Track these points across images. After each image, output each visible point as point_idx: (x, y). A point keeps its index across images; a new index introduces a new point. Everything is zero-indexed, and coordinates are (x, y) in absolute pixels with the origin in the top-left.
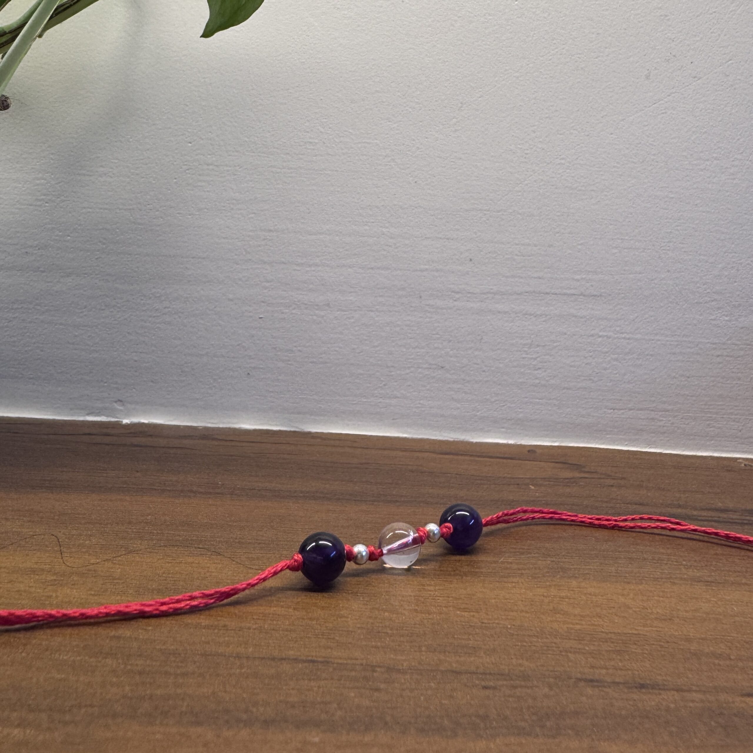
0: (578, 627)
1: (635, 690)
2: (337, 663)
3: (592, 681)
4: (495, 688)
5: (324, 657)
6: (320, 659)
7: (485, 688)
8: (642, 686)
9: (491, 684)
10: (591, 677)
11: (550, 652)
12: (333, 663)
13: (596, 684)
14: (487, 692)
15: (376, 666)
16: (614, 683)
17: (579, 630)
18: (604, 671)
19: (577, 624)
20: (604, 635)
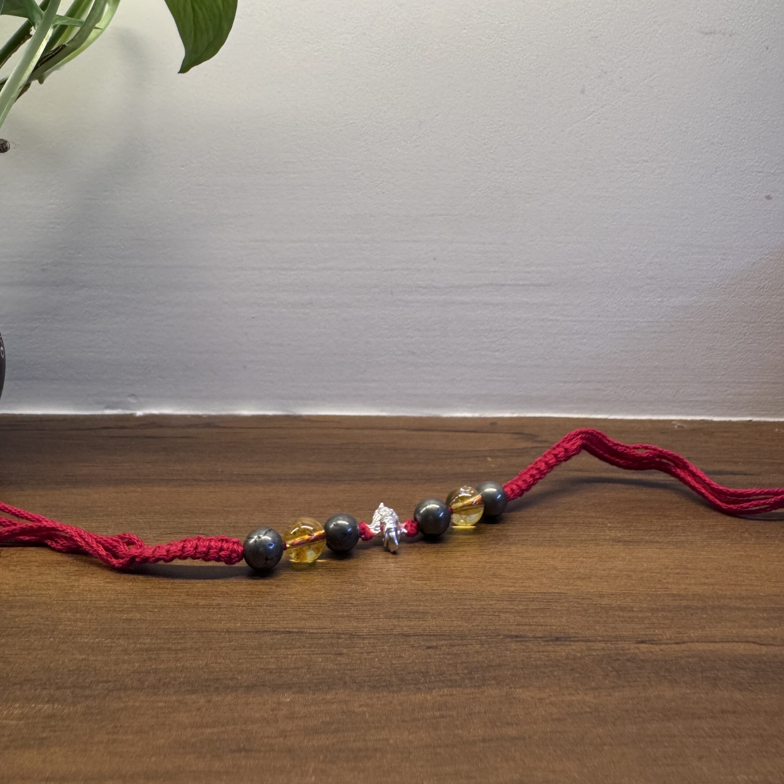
0: (512, 589)
1: (551, 643)
2: (310, 633)
3: (517, 637)
4: (435, 648)
5: (299, 628)
6: (295, 630)
7: (429, 648)
8: (557, 639)
9: (434, 644)
10: (516, 634)
11: (485, 613)
12: (306, 633)
13: (519, 639)
14: (430, 651)
15: (341, 634)
16: (534, 637)
17: (512, 592)
18: (527, 628)
19: (511, 586)
20: (532, 596)
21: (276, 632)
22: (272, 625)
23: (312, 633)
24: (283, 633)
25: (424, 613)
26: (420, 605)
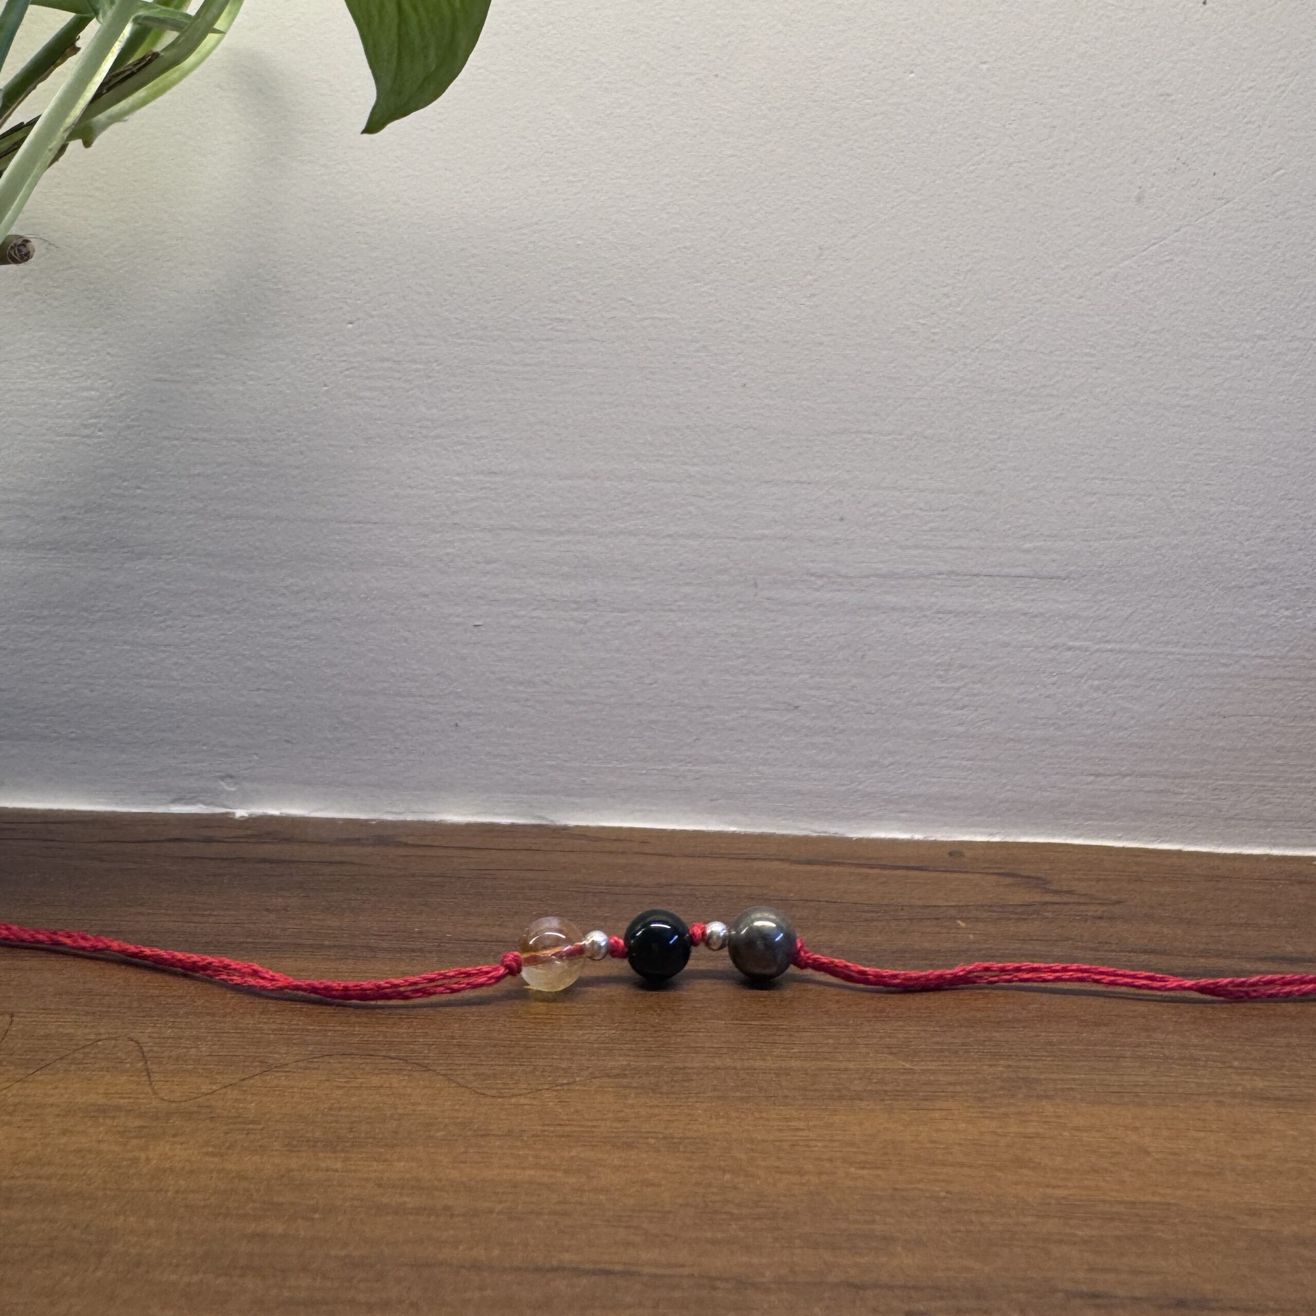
0: (1061, 1192)
2: (649, 1275)
3: (1093, 1296)
7: (910, 1314)
8: (1181, 1304)
9: (919, 1306)
10: (1091, 1289)
11: (1016, 1243)
12: (641, 1275)
13: (1100, 1301)
15: (716, 1278)
16: (1131, 1298)
17: (1064, 1198)
18: (1111, 1277)
19: (1059, 1186)
20: (1106, 1207)
21: (577, 1271)
22: (566, 1257)
23: (655, 1276)
24: (594, 1273)
25: (885, 1238)
26: (873, 1222)
